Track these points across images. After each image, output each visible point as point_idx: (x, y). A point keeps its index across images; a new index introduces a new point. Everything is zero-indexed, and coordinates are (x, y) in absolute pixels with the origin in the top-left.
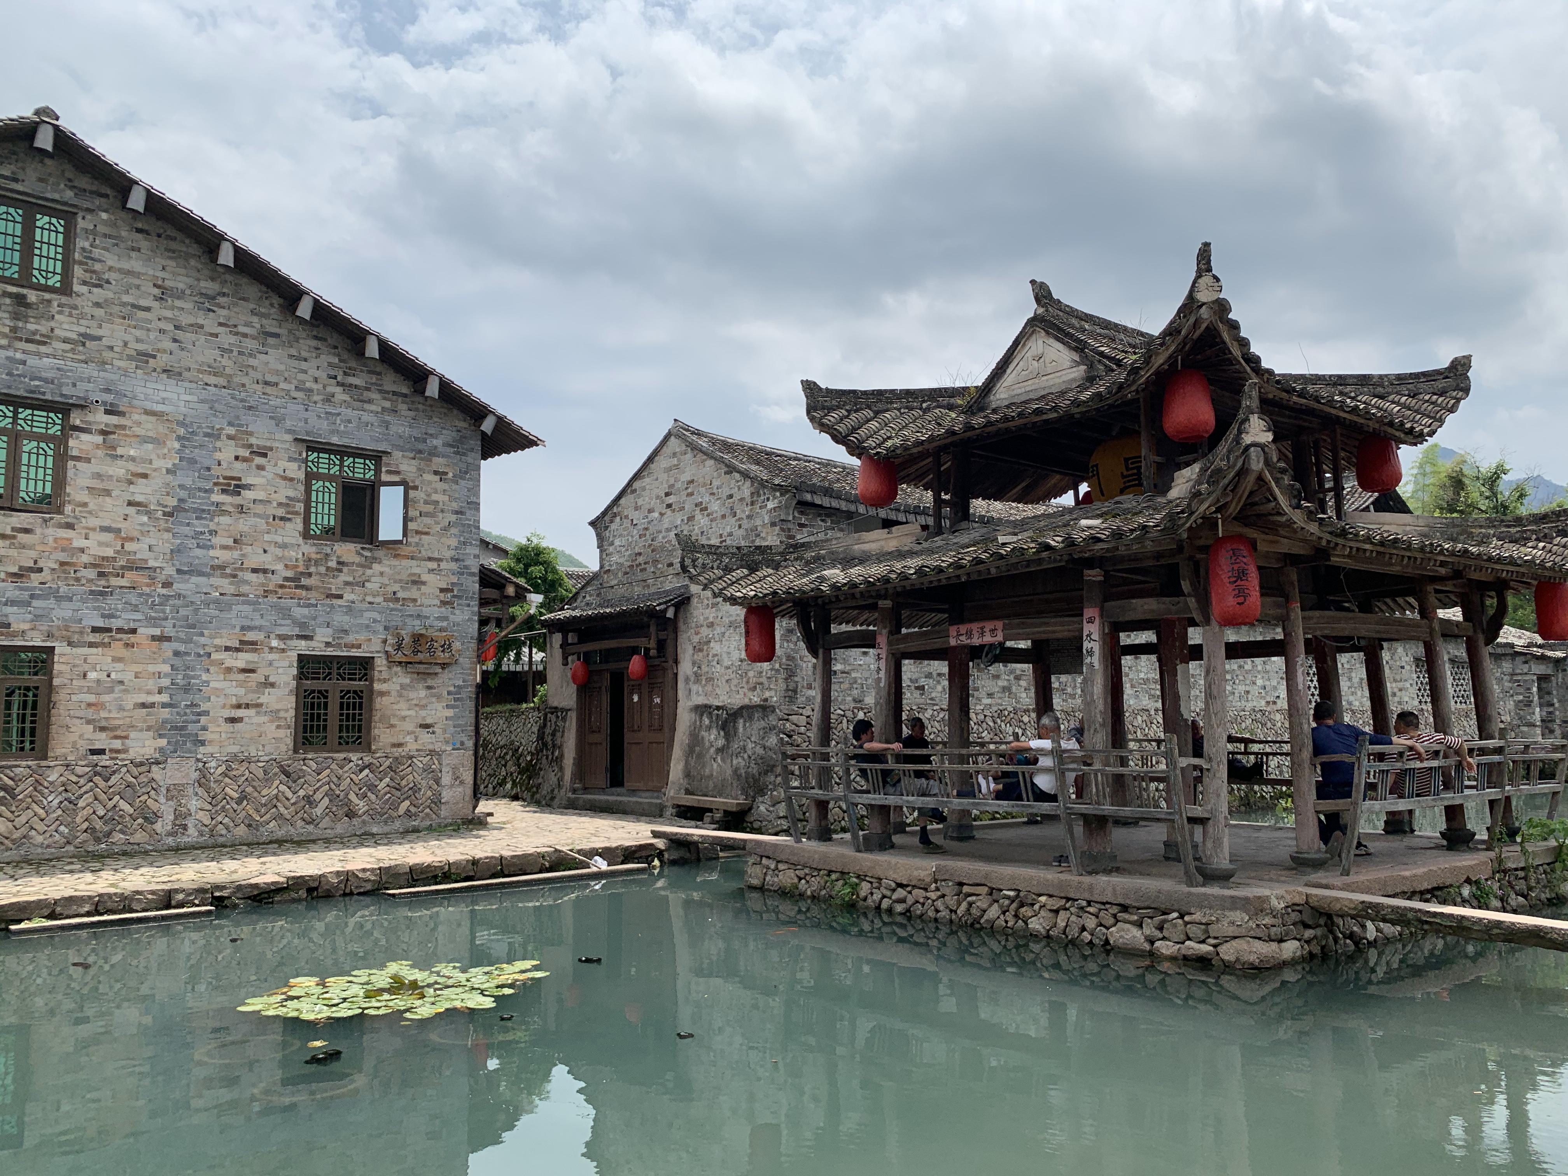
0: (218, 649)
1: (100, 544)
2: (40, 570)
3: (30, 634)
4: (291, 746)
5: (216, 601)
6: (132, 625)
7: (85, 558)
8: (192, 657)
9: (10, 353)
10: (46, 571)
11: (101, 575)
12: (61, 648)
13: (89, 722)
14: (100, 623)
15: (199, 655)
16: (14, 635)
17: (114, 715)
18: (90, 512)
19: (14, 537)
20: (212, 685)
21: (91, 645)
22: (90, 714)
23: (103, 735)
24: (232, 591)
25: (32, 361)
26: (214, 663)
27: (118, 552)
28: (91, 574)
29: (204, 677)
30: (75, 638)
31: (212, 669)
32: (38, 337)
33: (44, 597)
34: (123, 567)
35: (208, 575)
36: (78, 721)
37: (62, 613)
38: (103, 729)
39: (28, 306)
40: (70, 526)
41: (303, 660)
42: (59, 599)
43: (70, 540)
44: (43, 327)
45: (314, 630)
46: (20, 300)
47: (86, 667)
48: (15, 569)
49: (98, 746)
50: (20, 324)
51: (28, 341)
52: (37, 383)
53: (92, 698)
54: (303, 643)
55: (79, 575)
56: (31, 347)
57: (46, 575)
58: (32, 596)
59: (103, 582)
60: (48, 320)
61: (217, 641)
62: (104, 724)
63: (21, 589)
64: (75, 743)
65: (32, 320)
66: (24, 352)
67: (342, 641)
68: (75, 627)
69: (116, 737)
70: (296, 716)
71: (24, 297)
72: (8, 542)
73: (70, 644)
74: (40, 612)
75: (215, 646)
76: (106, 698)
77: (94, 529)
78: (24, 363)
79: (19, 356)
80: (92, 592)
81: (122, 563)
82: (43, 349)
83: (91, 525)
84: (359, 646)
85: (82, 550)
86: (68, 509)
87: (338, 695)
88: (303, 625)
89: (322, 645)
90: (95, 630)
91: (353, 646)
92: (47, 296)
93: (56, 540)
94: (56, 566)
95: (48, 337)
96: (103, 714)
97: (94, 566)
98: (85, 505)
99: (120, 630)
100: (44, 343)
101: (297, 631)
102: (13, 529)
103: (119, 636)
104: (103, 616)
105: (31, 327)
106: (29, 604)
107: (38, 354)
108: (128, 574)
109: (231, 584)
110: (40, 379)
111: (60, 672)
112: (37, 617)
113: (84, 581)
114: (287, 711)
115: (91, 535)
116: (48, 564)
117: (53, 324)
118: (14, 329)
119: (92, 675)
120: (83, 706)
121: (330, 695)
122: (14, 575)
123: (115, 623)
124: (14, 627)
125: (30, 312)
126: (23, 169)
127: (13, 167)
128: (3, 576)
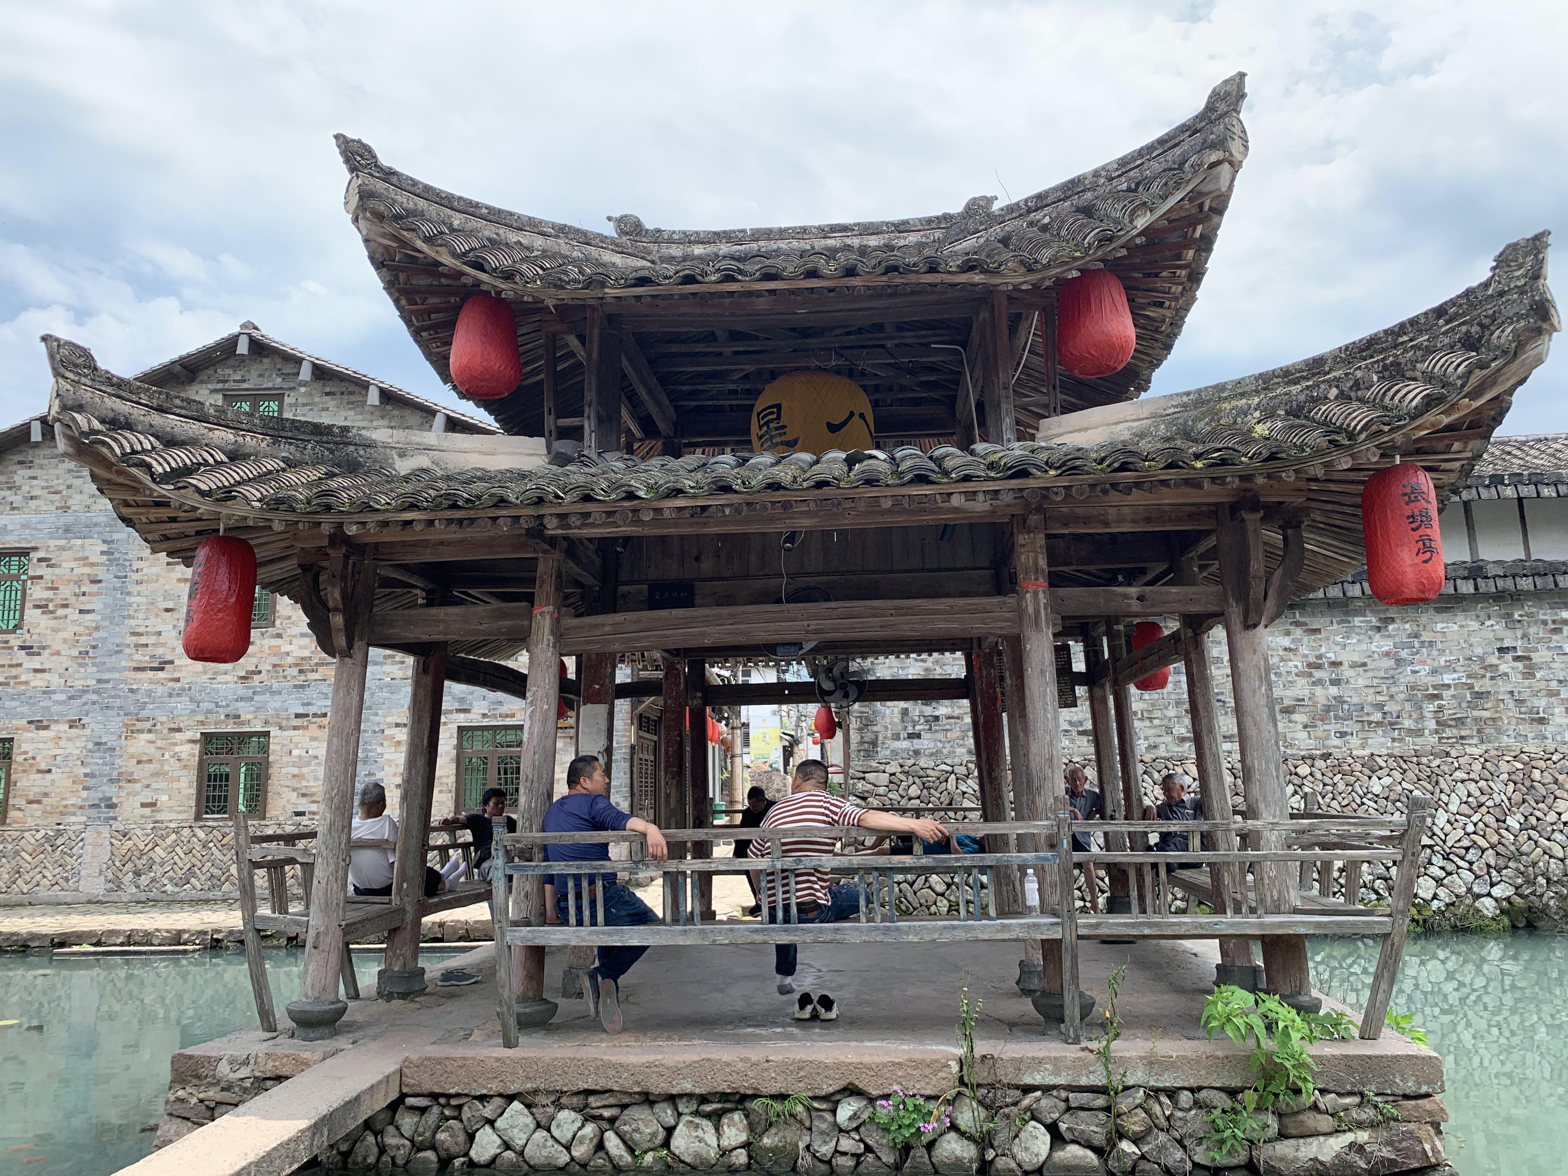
0: (390, 726)
1: (301, 647)
2: (260, 672)
3: (253, 722)
4: (452, 809)
5: (388, 686)
6: (324, 711)
7: (290, 660)
8: (370, 734)
10: (264, 673)
11: (301, 671)
12: (274, 732)
13: (294, 790)
14: (301, 710)
15: (375, 732)
16: (242, 724)
17: (312, 783)
18: (293, 623)
20: (386, 756)
21: (295, 728)
22: (294, 783)
23: (304, 800)
24: (401, 676)
26: (387, 738)
27: (312, 652)
28: (294, 671)
29: (379, 750)
30: (284, 723)
31: (385, 743)
33: (263, 693)
34: (317, 664)
35: (382, 664)
36: (286, 789)
37: (274, 704)
38: (304, 795)
40: (279, 636)
41: (461, 729)
42: (273, 693)
43: (279, 646)
45: (471, 704)
47: (292, 746)
48: (243, 674)
49: (300, 809)
53: (296, 771)
54: (462, 716)
55: (286, 673)
57: (263, 676)
58: (254, 693)
59: (303, 678)
61: (389, 719)
62: (304, 791)
63: (247, 688)
64: (284, 806)
67: (497, 712)
68: (284, 714)
69: (313, 802)
70: (457, 782)
73: (281, 728)
74: (259, 705)
75: (388, 724)
76: (305, 770)
77: (295, 636)
80: (295, 686)
81: (316, 661)
83: (294, 633)
84: (513, 716)
85: (288, 654)
86: (278, 623)
87: (496, 761)
88: (462, 700)
89: (479, 717)
90: (298, 716)
91: (507, 716)
93: (269, 648)
94: (270, 668)
96: (304, 783)
97: (297, 665)
98: (289, 618)
99: (315, 715)
101: (456, 706)
103: (314, 720)
104: (303, 705)
106: (252, 699)
108: (320, 669)
109: (400, 669)
111: (274, 751)
112: (258, 709)
113: (289, 678)
114: (448, 777)
115: (294, 641)
116: (265, 667)
119: (296, 752)
120: (290, 776)
121: (490, 761)
122: (242, 678)
123: (311, 710)
124: (243, 718)
126: (249, 371)
127: (242, 372)
128: (236, 679)
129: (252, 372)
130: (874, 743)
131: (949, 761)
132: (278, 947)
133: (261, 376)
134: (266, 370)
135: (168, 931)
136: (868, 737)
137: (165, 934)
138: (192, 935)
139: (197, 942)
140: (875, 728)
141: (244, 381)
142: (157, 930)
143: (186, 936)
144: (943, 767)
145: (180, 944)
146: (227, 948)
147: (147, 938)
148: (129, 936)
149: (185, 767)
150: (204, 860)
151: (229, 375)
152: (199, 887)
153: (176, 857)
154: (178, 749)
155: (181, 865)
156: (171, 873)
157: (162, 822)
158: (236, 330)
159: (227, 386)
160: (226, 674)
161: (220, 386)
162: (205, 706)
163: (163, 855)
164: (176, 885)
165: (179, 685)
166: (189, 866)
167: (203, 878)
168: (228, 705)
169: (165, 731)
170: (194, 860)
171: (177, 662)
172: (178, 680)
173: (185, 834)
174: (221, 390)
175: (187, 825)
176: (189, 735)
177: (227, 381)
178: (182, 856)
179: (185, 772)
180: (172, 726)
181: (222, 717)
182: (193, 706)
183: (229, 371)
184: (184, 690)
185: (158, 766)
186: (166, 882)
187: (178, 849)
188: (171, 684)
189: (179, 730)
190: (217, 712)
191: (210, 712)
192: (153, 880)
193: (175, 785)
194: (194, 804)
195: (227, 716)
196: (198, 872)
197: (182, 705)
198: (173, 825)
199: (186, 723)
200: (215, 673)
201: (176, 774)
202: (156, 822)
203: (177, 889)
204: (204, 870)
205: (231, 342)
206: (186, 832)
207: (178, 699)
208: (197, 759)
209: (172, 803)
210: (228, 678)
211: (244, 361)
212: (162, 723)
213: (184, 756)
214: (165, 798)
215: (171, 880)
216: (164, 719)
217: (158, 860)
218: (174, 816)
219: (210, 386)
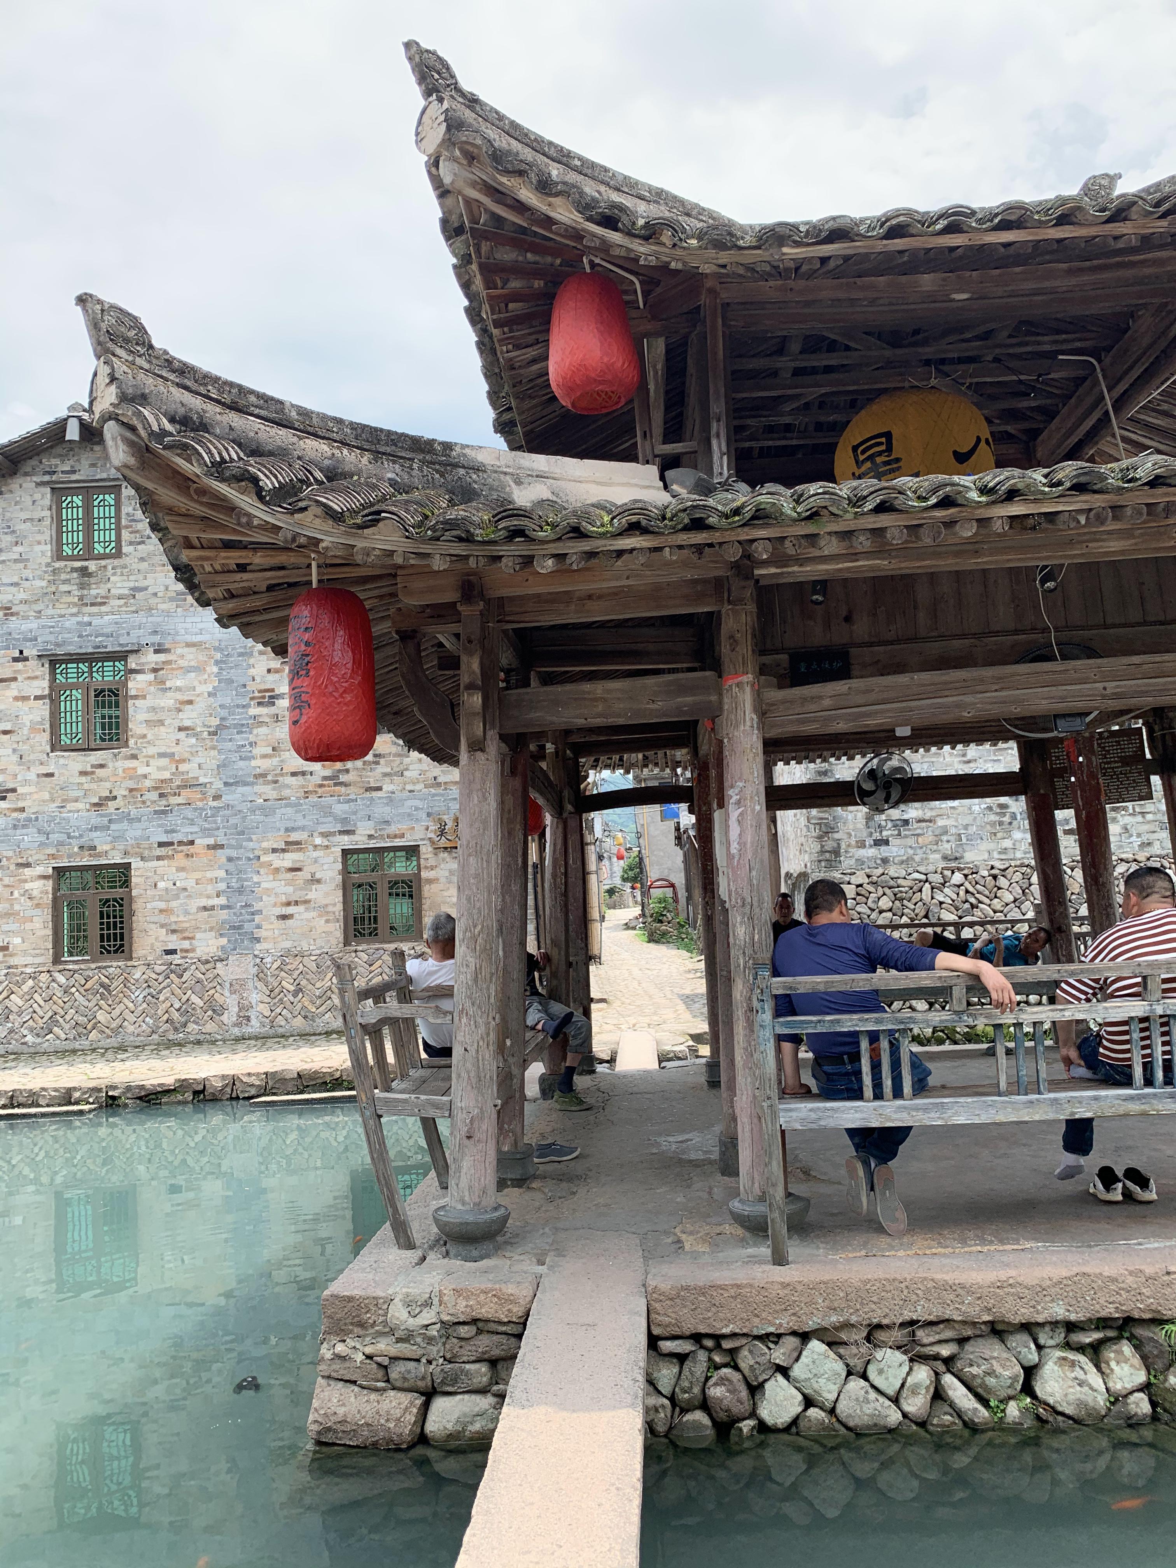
0: (265, 851)
1: (159, 769)
2: (115, 798)
3: (111, 853)
4: (341, 939)
5: (261, 808)
6: (190, 838)
7: (148, 783)
8: (244, 861)
9: (79, 619)
10: (119, 798)
11: (161, 795)
12: (136, 863)
13: (162, 926)
14: (164, 839)
15: (249, 859)
16: (99, 855)
17: (181, 918)
18: (148, 742)
19: (93, 773)
20: (264, 885)
21: (159, 858)
22: (162, 919)
23: (174, 937)
24: (275, 796)
25: (96, 621)
26: (262, 865)
27: (173, 774)
28: (154, 796)
29: (256, 879)
30: (146, 853)
31: (262, 871)
32: (99, 600)
33: (120, 821)
34: (179, 787)
35: (252, 784)
36: (153, 926)
37: (133, 832)
38: (174, 931)
39: (90, 575)
40: (134, 757)
41: (345, 853)
42: (131, 821)
43: (135, 769)
44: (102, 591)
45: (355, 825)
46: (84, 572)
47: (156, 878)
48: (96, 800)
49: (170, 947)
50: (85, 592)
51: (92, 604)
52: (100, 639)
53: (162, 905)
54: (346, 838)
55: (144, 798)
56: (95, 609)
57: (119, 802)
58: (110, 821)
59: (164, 802)
60: (105, 583)
61: (265, 845)
62: (174, 927)
63: (102, 816)
64: (152, 944)
65: (94, 586)
66: (90, 615)
67: (385, 833)
68: (145, 844)
69: (185, 938)
70: (344, 910)
71: (86, 568)
72: (89, 778)
73: (142, 859)
74: (117, 834)
75: (264, 849)
76: (174, 904)
77: (153, 757)
78: (90, 624)
79: (86, 619)
80: (156, 812)
81: (178, 783)
82: (103, 609)
83: (150, 753)
84: (402, 836)
85: (145, 776)
86: (131, 742)
87: (386, 885)
88: (345, 821)
89: (365, 838)
90: (161, 845)
91: (396, 836)
92: (103, 563)
93: (124, 770)
94: (126, 793)
95: (107, 598)
96: (173, 919)
97: (156, 788)
98: (144, 736)
99: (180, 843)
100: (104, 603)
101: (339, 827)
102: (93, 766)
103: (180, 848)
104: (167, 832)
105: (93, 592)
106: (108, 828)
107: (101, 615)
108: (184, 792)
109: (274, 789)
110: (102, 635)
111: (137, 884)
112: (115, 839)
113: (148, 803)
114: (335, 905)
115: (152, 762)
116: (120, 792)
117: (109, 585)
118: (81, 598)
119: (161, 885)
120: (156, 911)
121: (379, 886)
122: (95, 805)
123: (176, 838)
124: (99, 849)
125: (93, 580)
126: (78, 461)
127: (71, 462)
128: (88, 806)
129: (83, 461)
130: (836, 852)
131: (922, 869)
132: (184, 1103)
133: (93, 465)
134: (99, 459)
135: (56, 1090)
136: (830, 845)
137: (53, 1093)
138: (85, 1093)
139: (91, 1100)
140: (836, 836)
141: (74, 472)
142: (43, 1089)
143: (77, 1095)
144: (916, 876)
145: (70, 1103)
146: (126, 1106)
147: (33, 1097)
148: (12, 1097)
149: (38, 906)
150: (67, 1006)
151: (56, 466)
152: (63, 1036)
153: (35, 1006)
154: (28, 886)
155: (41, 1013)
156: (31, 1022)
157: (16, 967)
158: (64, 413)
159: (54, 478)
160: (76, 801)
161: (47, 478)
162: (54, 837)
163: (20, 1003)
164: (38, 1035)
165: (24, 815)
166: (50, 1014)
167: (67, 1026)
168: (81, 836)
169: (13, 867)
170: (55, 1007)
171: (20, 790)
172: (22, 810)
173: (44, 980)
174: (48, 483)
175: (45, 969)
176: (39, 870)
177: (55, 472)
178: (42, 1003)
179: (38, 911)
180: (20, 861)
181: (76, 849)
182: (43, 838)
183: (54, 461)
184: (30, 820)
185: (7, 905)
186: (25, 1032)
187: (36, 996)
188: (15, 815)
189: (28, 865)
190: (70, 844)
191: (61, 844)
192: (11, 1031)
193: (28, 926)
194: (51, 946)
195: (81, 848)
196: (61, 1020)
197: (29, 838)
198: (29, 970)
199: (35, 857)
200: (64, 801)
201: (29, 913)
202: (9, 968)
203: (39, 1040)
204: (68, 1017)
205: (60, 426)
206: (44, 977)
207: (25, 831)
208: (50, 896)
209: (26, 946)
210: (80, 805)
211: (72, 449)
212: (8, 859)
213: (35, 893)
214: (17, 941)
215: (31, 1030)
216: (10, 854)
217: (15, 1009)
218: (29, 960)
219: (35, 479)
